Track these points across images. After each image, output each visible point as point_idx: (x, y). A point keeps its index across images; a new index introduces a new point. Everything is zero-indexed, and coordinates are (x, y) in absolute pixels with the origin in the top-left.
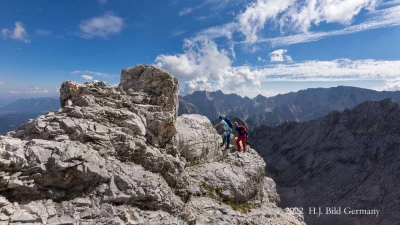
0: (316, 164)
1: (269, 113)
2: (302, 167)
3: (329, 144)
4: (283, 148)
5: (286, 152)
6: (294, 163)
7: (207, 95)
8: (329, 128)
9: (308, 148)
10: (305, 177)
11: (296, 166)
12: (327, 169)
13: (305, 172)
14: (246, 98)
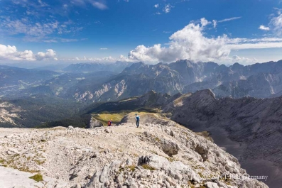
0: (261, 130)
1: (243, 81)
2: (249, 130)
3: (274, 118)
4: (240, 115)
5: (241, 118)
6: (245, 127)
7: (188, 63)
8: (278, 106)
9: (258, 118)
10: (250, 137)
11: (246, 129)
12: (268, 135)
13: (251, 134)
14: (223, 66)
